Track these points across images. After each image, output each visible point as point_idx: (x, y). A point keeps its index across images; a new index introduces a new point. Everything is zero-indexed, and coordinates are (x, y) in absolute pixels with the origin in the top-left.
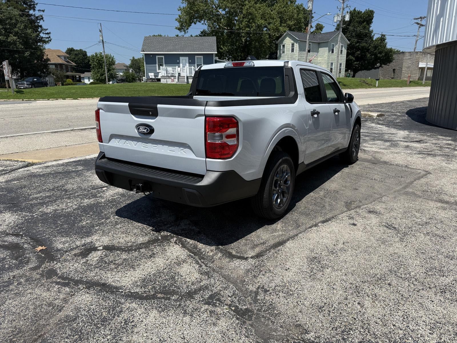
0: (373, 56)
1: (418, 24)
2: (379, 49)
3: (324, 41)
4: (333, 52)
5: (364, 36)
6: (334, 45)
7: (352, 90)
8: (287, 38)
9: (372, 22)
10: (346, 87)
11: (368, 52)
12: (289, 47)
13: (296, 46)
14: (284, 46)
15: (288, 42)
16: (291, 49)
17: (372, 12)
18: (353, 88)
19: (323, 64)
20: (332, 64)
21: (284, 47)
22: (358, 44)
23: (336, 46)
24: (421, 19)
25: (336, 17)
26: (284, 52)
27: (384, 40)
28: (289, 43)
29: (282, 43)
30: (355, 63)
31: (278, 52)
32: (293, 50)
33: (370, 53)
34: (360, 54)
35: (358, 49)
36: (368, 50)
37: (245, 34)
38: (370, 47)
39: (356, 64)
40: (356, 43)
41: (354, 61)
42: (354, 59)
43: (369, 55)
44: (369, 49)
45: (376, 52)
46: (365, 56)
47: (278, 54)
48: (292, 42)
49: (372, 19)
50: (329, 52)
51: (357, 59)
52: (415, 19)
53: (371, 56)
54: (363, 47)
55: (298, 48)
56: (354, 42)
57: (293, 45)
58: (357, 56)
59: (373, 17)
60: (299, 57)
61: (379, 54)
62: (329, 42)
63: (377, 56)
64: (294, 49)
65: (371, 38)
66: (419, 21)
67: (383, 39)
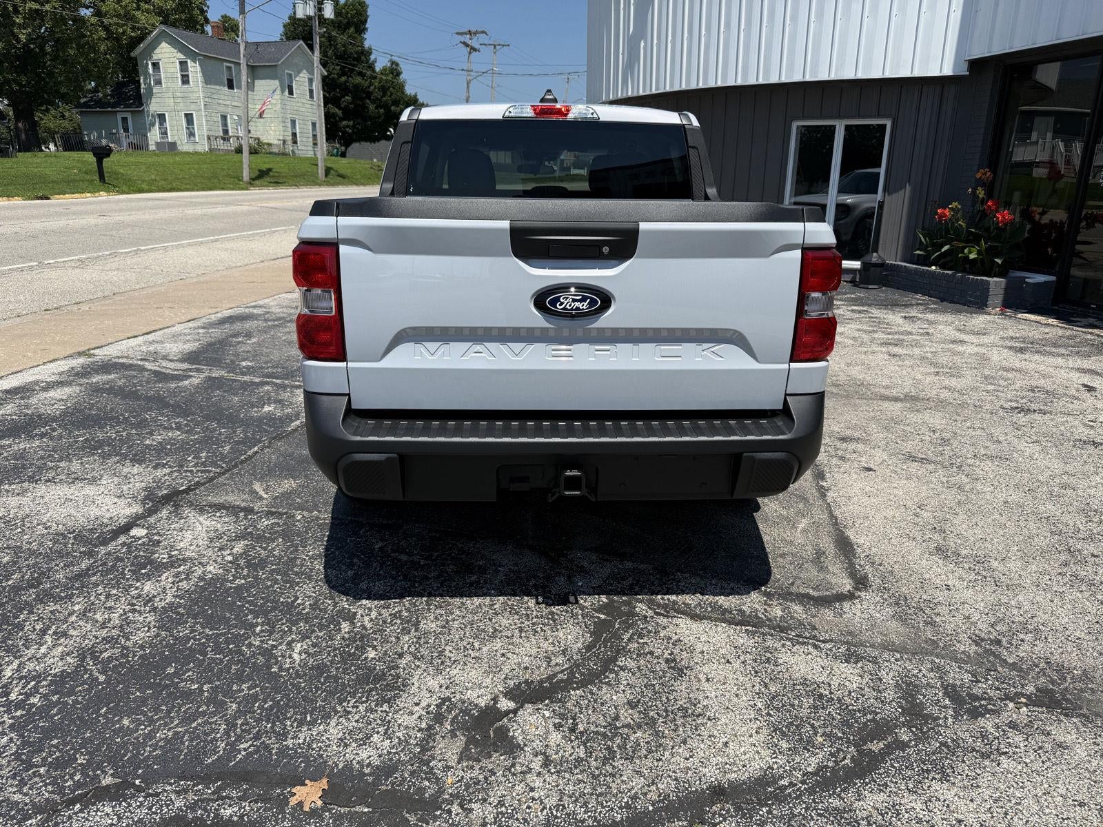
0: (382, 111)
1: (467, 45)
2: (392, 94)
3: (266, 62)
4: (291, 93)
5: (355, 59)
6: (291, 75)
7: (362, 187)
8: (164, 45)
9: (367, 29)
10: (346, 180)
11: (369, 99)
12: (172, 70)
13: (194, 69)
14: (156, 65)
15: (167, 55)
16: (179, 75)
17: (364, 6)
18: (364, 184)
19: (272, 122)
20: (293, 122)
21: (159, 68)
22: (344, 79)
23: (297, 79)
24: (470, 34)
25: (301, 6)
26: (159, 82)
27: (399, 74)
28: (173, 60)
29: (151, 57)
30: (344, 123)
31: (142, 81)
32: (185, 79)
33: (373, 102)
34: (351, 103)
35: (345, 90)
36: (369, 95)
37: (24, 18)
38: (372, 88)
39: (348, 126)
40: (340, 76)
41: (342, 119)
42: (339, 113)
43: (372, 107)
44: (372, 93)
45: (386, 101)
46: (364, 107)
47: (143, 86)
48: (180, 56)
49: (366, 21)
50: (283, 91)
51: (348, 114)
52: (458, 34)
53: (376, 108)
54: (356, 87)
55: (199, 74)
56: (335, 72)
57: (183, 64)
58: (346, 107)
59: (367, 16)
60: (207, 100)
61: (392, 105)
62: (278, 68)
63: (390, 110)
64: (188, 76)
65: (371, 67)
66: (467, 38)
67: (394, 70)
